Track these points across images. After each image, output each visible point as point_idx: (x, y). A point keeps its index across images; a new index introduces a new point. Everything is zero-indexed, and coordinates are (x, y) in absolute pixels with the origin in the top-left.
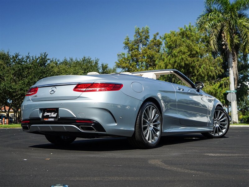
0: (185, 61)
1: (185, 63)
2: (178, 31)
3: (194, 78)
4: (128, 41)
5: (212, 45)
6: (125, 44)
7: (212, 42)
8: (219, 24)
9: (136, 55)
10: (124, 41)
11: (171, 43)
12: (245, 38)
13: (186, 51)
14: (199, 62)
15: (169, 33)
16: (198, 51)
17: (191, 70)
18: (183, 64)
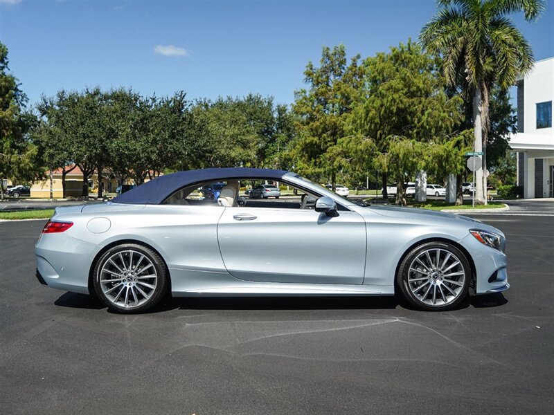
0: (398, 104)
1: (398, 108)
2: (388, 52)
3: (413, 131)
4: (311, 69)
5: (447, 75)
6: (307, 74)
7: (446, 70)
8: (460, 39)
9: (322, 94)
10: (305, 70)
11: (376, 73)
12: (504, 62)
13: (401, 86)
14: (421, 106)
15: (373, 56)
16: (421, 86)
17: (409, 118)
18: (394, 109)
